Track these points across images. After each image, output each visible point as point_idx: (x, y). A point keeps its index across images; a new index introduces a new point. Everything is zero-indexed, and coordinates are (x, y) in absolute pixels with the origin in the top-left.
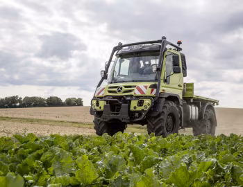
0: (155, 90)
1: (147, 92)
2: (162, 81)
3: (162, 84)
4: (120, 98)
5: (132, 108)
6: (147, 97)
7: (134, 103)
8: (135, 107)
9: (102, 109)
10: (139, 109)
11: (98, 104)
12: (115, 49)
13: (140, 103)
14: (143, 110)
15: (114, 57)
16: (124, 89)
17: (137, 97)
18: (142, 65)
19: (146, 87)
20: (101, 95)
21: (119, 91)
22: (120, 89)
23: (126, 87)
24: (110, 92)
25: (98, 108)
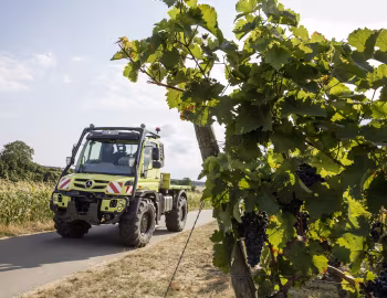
0: (131, 188)
1: (122, 191)
2: (139, 176)
3: (139, 179)
4: (89, 194)
5: (103, 209)
6: (121, 197)
7: (106, 203)
8: (106, 208)
9: (66, 205)
10: (112, 210)
11: (60, 200)
12: (86, 131)
13: (113, 204)
14: (116, 212)
15: (84, 140)
16: (94, 184)
17: (110, 196)
18: (116, 150)
19: (120, 184)
20: (64, 188)
21: (88, 186)
22: (89, 183)
23: (96, 181)
24: (76, 185)
25: (60, 205)
